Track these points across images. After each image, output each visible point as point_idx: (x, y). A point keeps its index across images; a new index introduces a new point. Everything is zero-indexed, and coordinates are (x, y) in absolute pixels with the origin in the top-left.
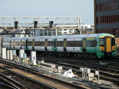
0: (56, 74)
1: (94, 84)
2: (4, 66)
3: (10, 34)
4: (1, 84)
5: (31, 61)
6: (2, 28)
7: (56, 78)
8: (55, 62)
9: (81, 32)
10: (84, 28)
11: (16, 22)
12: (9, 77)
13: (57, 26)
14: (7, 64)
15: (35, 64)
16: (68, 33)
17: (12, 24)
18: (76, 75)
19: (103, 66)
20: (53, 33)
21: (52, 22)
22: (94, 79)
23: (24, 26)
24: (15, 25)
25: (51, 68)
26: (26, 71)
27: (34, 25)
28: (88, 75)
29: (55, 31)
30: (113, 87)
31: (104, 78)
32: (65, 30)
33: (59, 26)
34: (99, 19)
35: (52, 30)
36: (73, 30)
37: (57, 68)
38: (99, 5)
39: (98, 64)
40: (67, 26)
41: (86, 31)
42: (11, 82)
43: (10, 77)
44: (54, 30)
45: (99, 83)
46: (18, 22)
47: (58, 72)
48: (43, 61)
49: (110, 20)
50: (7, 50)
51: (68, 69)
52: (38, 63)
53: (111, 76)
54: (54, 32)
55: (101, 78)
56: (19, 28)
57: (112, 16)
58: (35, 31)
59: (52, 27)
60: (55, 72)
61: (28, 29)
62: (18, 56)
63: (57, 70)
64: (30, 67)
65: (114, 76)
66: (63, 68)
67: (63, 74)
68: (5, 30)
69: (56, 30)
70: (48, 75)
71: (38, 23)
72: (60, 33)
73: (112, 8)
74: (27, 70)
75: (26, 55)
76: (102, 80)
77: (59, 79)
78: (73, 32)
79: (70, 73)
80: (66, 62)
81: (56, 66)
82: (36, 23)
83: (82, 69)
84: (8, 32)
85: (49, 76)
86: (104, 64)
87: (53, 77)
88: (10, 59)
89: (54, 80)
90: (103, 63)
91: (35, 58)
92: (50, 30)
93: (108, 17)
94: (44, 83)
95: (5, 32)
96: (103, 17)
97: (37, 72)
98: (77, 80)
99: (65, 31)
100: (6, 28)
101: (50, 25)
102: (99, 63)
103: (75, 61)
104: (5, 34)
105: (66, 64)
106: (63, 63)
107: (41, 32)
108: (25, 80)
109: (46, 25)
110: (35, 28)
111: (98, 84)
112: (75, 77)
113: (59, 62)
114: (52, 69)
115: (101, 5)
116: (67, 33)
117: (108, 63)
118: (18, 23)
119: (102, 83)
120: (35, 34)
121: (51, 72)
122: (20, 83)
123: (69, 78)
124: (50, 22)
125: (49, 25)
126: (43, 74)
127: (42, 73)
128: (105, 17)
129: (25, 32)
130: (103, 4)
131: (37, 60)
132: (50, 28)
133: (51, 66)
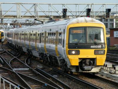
0: (113, 75)
4: (46, 85)
6: (47, 17)
7: (113, 80)
8: (112, 60)
11: (65, 9)
13: (115, 15)
17: (59, 12)
20: (110, 24)
21: (109, 10)
23: (74, 15)
24: (63, 13)
25: (106, 68)
27: (87, 13)
35: (109, 20)
37: (115, 68)
42: (58, 83)
44: (112, 20)
46: (67, 9)
47: (115, 73)
54: (112, 22)
56: (68, 17)
59: (109, 17)
60: (111, 73)
63: (114, 71)
68: (51, 19)
70: (102, 76)
71: (91, 11)
81: (113, 66)
82: (89, 11)
85: (104, 77)
87: (109, 79)
89: (110, 83)
92: (107, 21)
94: (97, 86)
100: (52, 17)
101: (107, 13)
108: (74, 81)
109: (102, 14)
113: (116, 61)
114: (108, 69)
118: (67, 11)
121: (106, 73)
122: (68, 84)
124: (106, 10)
125: (105, 13)
132: (107, 17)
133: (106, 65)
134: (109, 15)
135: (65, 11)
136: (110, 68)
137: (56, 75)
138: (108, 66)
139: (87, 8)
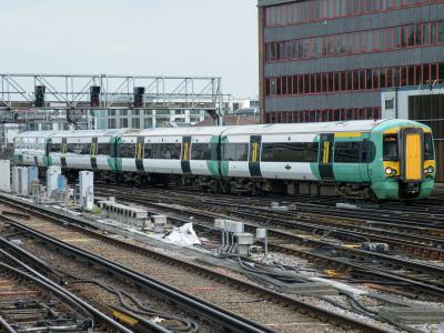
0: (149, 235)
1: (252, 264)
2: (4, 213)
3: (24, 121)
5: (78, 197)
7: (148, 248)
9: (221, 118)
10: (231, 105)
11: (39, 87)
12: (16, 242)
14: (11, 206)
15: (90, 205)
16: (188, 121)
18: (204, 239)
19: (281, 213)
20: (145, 120)
21: (141, 91)
22: (254, 251)
23: (62, 100)
24: (37, 96)
25: (134, 219)
26: (65, 226)
27: (92, 97)
28: (236, 239)
29: (151, 113)
30: (304, 273)
31: (281, 248)
32: (178, 112)
33: (161, 101)
34: (273, 83)
35: (142, 112)
36: (202, 112)
37: (153, 220)
38: (273, 43)
39: (267, 208)
40: (183, 101)
41: (236, 116)
43: (19, 241)
44: (149, 112)
45: (268, 263)
46: (44, 87)
47: (153, 231)
48: (112, 199)
49: (301, 86)
50: (11, 166)
51: (182, 223)
52: (99, 205)
53: (301, 242)
54: (149, 116)
55: (272, 248)
56: (49, 104)
57: (307, 76)
58: (93, 114)
59: (140, 105)
60: (145, 231)
61: (73, 108)
62: (45, 185)
63: (153, 225)
64: (75, 215)
65: (309, 243)
66: (168, 219)
67: (170, 237)
68: (9, 109)
69: (154, 112)
70: (126, 238)
71: (102, 91)
72: (164, 119)
73: (308, 54)
74: (66, 223)
75: (65, 181)
76: (275, 255)
77: (156, 250)
78: (202, 119)
79: (189, 233)
80: (177, 202)
81: (149, 214)
82: (96, 91)
83: (222, 223)
84: (16, 115)
85: (129, 241)
86: (284, 208)
87: (141, 245)
88: (20, 191)
90: (280, 205)
91: (92, 190)
92: (137, 113)
93: (295, 77)
95: (8, 116)
96: (284, 78)
97: (96, 229)
98: (207, 254)
99: (178, 116)
100: (9, 105)
101: (136, 97)
102: (270, 206)
103: (204, 199)
104: (10, 121)
105: (178, 207)
106: (170, 206)
107: (111, 117)
109: (126, 99)
110: (92, 105)
111: (265, 265)
112: (202, 245)
115: (278, 45)
116: (184, 120)
117: (293, 206)
119: (276, 260)
120: (93, 123)
121: (133, 230)
122: (46, 260)
123: (185, 248)
124: (135, 89)
125: (133, 96)
126: (112, 236)
127: (110, 233)
128: (290, 78)
129: (65, 117)
130: (284, 42)
131: (95, 195)
132: (136, 106)
133: (135, 214)
134: (141, 101)
135: (40, 91)
136: (144, 219)
137: (19, 238)
138: (138, 216)
139: (92, 84)
